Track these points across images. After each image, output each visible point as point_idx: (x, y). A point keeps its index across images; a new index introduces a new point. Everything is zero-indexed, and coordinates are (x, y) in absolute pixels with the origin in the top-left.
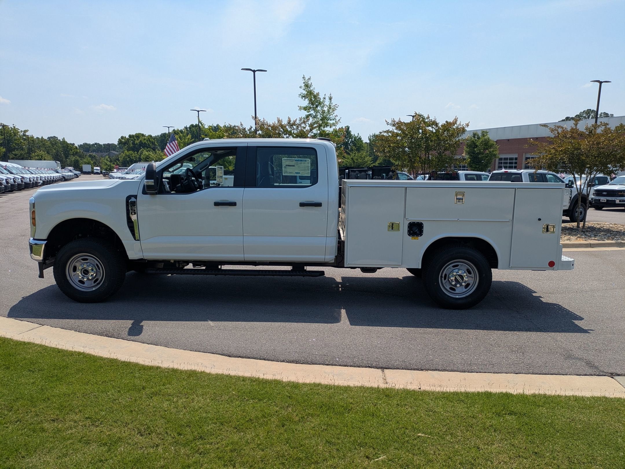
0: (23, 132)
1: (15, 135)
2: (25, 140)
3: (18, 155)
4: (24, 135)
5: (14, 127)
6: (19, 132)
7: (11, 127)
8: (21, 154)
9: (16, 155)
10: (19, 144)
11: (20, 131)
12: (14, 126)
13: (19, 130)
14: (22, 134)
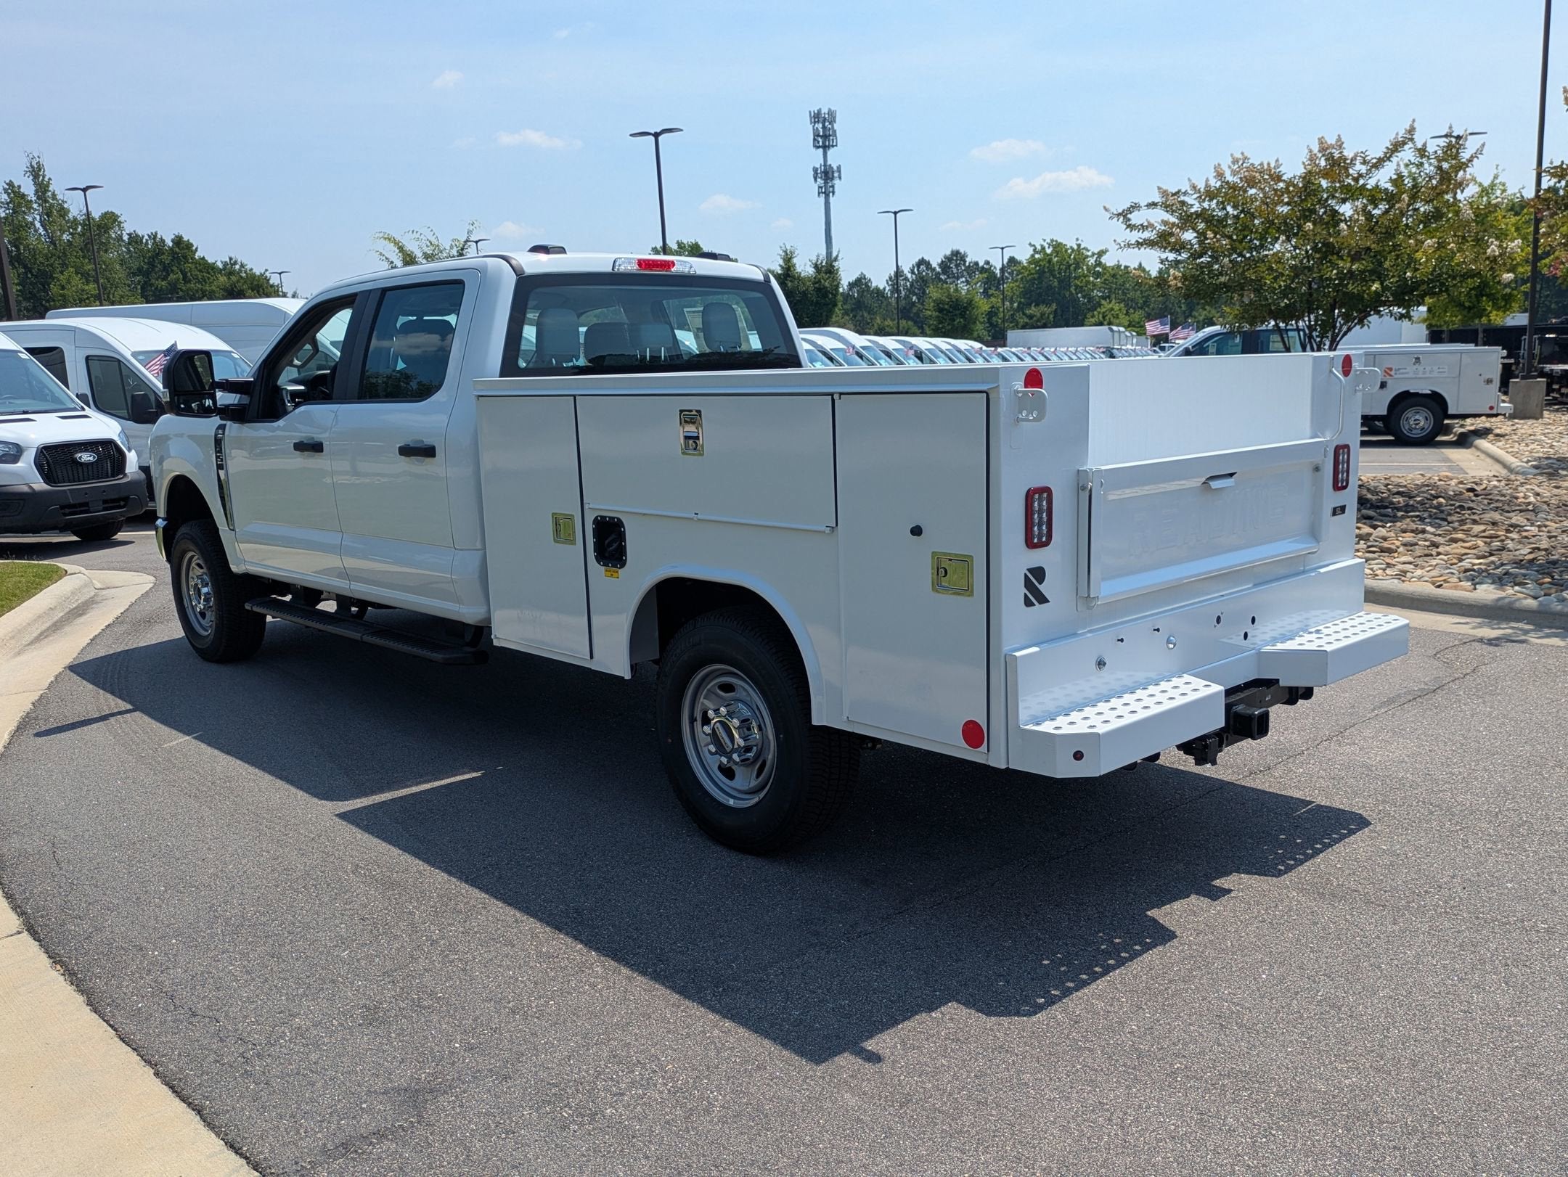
0: (1096, 256)
1: (1078, 266)
2: (1098, 275)
3: (1035, 316)
4: (1099, 264)
5: (1079, 245)
6: (1087, 257)
7: (1071, 247)
8: (1043, 315)
9: (1031, 317)
10: (1082, 287)
11: (1090, 254)
12: (1078, 242)
13: (1088, 251)
14: (1092, 261)
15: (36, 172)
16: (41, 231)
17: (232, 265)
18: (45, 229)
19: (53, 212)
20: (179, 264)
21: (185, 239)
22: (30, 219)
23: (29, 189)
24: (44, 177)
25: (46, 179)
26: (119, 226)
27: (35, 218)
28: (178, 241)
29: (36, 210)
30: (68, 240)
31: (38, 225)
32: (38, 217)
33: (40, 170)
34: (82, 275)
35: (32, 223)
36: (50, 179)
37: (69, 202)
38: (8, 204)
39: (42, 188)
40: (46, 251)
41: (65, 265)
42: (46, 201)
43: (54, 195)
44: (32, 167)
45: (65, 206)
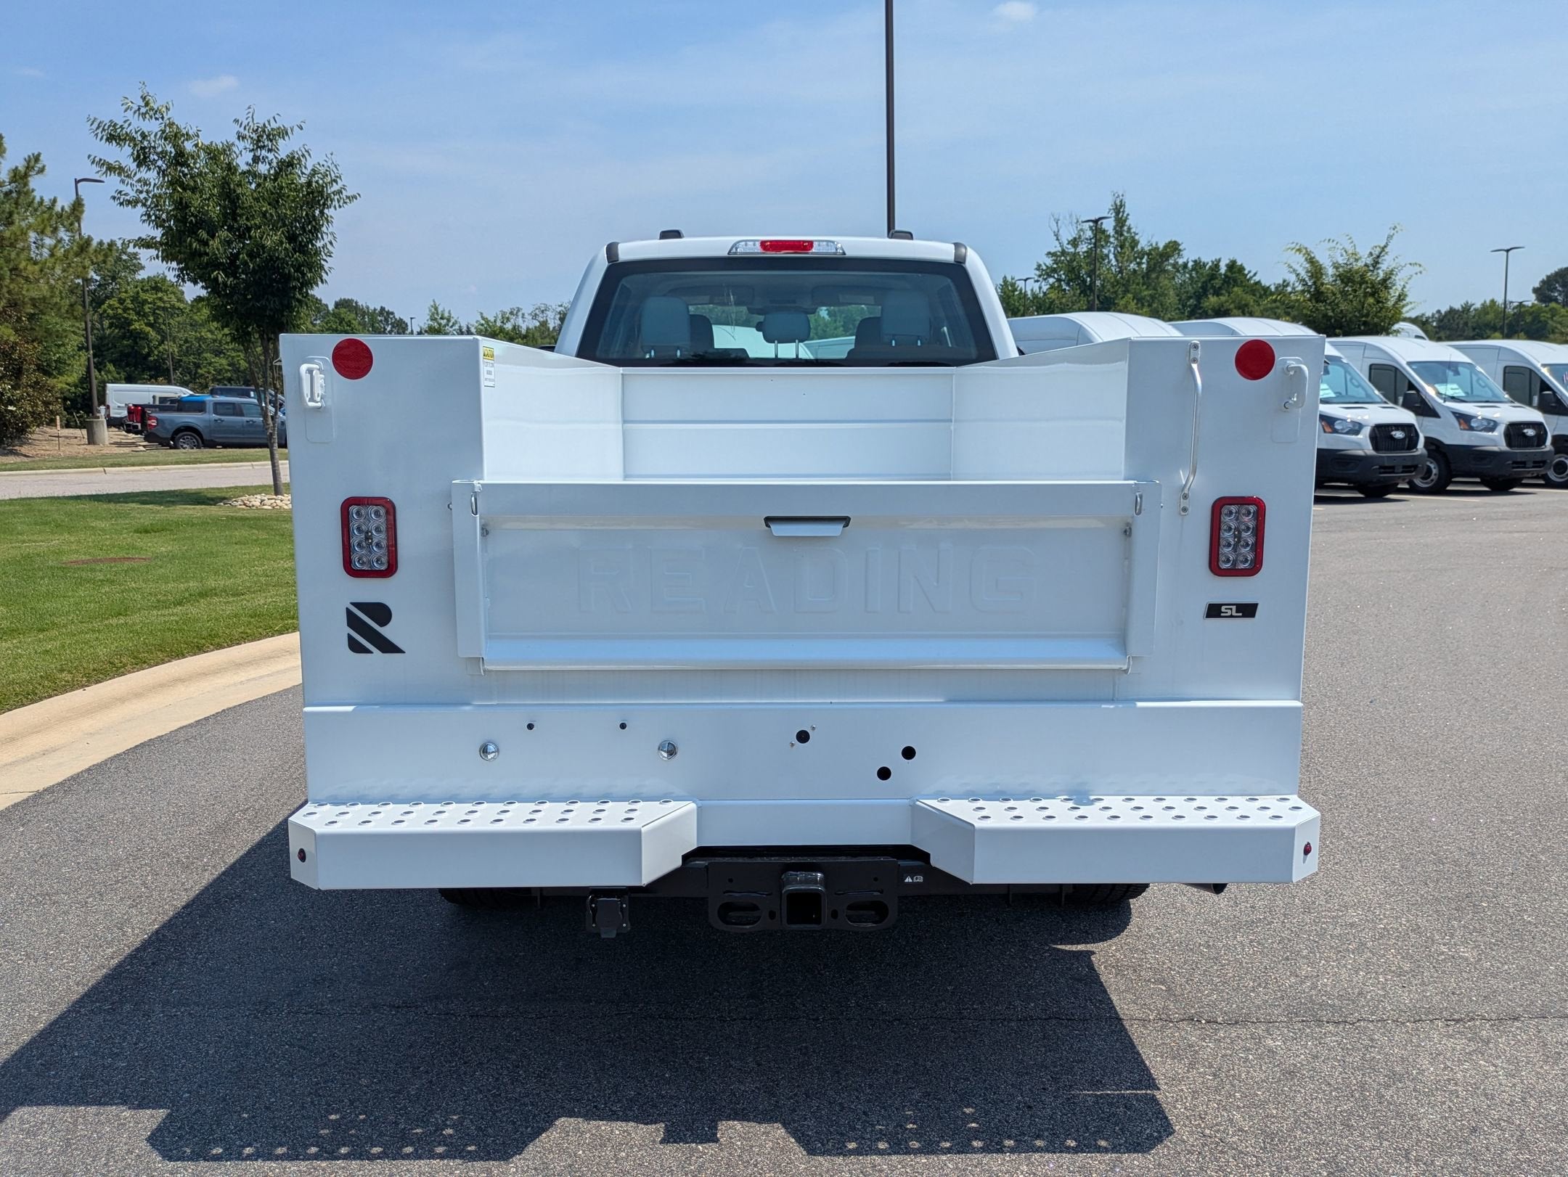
15: (1118, 209)
16: (1114, 262)
17: (1284, 286)
18: (1117, 260)
19: (1127, 243)
20: (1228, 286)
21: (1239, 263)
22: (1105, 251)
23: (1109, 225)
24: (1123, 212)
25: (1125, 215)
26: (1179, 254)
27: (1109, 251)
28: (1232, 266)
29: (1112, 243)
30: (1134, 269)
31: (1111, 256)
32: (1112, 249)
33: (1121, 206)
34: (1138, 300)
35: (1107, 256)
36: (1128, 215)
37: (1140, 234)
38: (1091, 239)
39: (1120, 222)
40: (1112, 280)
41: (1126, 291)
42: (1122, 235)
43: (1129, 229)
44: (1116, 205)
45: (1137, 237)
